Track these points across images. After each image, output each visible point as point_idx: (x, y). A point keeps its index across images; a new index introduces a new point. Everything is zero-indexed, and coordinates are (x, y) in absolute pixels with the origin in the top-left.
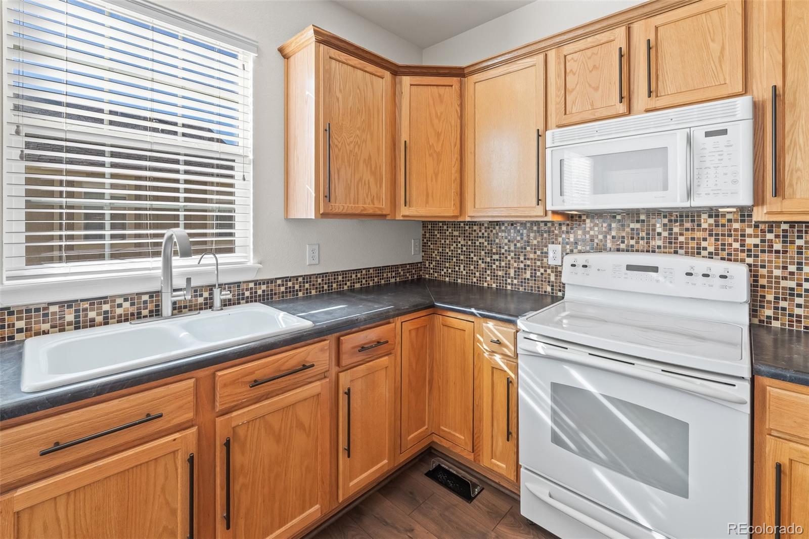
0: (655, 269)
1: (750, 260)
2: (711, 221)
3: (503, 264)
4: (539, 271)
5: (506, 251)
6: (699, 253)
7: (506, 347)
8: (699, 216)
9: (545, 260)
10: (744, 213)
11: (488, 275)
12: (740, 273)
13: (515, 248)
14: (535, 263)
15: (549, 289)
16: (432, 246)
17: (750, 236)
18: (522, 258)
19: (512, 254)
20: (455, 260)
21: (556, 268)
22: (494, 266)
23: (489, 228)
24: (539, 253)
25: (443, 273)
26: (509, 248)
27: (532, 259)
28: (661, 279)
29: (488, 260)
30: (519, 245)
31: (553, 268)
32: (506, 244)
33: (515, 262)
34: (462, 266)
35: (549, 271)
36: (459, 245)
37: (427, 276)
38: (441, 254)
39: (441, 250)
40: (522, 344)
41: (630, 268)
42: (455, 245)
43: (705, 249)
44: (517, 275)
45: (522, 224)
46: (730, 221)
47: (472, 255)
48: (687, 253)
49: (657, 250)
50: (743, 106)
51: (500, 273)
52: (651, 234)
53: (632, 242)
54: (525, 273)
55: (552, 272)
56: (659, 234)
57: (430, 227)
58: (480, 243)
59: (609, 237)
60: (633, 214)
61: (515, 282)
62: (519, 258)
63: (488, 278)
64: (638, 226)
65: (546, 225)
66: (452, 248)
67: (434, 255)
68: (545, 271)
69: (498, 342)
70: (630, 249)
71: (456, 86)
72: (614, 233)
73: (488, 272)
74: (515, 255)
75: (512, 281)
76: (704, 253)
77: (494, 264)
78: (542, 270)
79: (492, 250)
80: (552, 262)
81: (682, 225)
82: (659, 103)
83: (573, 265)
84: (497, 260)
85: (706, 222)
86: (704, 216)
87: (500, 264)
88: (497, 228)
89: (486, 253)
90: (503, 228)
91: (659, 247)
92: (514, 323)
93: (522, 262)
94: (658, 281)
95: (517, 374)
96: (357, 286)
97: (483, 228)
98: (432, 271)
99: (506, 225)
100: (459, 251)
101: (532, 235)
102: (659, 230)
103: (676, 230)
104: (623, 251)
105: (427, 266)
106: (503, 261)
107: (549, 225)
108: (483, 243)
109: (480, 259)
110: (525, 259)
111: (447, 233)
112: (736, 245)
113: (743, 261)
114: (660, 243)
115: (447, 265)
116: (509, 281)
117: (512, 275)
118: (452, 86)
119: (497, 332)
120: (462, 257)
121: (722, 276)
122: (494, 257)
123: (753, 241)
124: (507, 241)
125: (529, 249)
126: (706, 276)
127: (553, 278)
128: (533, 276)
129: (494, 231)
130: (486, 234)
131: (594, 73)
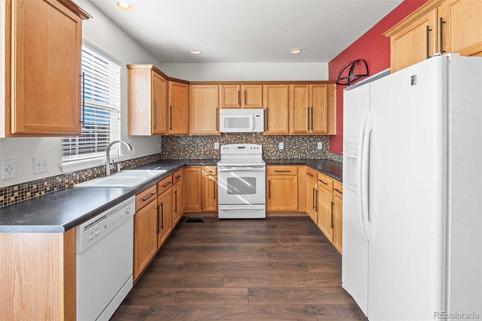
0: (244, 148)
1: (262, 144)
2: (255, 135)
3: (199, 150)
5: (200, 146)
7: (213, 172)
9: (214, 148)
10: (261, 133)
12: (260, 146)
13: (203, 144)
15: (215, 157)
16: (167, 146)
17: (262, 138)
18: (206, 148)
19: (202, 147)
20: (178, 150)
21: (217, 150)
22: (195, 151)
23: (193, 138)
24: (211, 145)
25: (172, 156)
26: (201, 144)
27: (209, 148)
28: (246, 150)
29: (193, 149)
30: (204, 143)
33: (203, 149)
34: (181, 153)
35: (215, 151)
36: (180, 145)
37: (164, 158)
38: (171, 149)
39: (171, 147)
40: (219, 169)
41: (239, 148)
42: (178, 145)
43: (254, 142)
44: (204, 154)
45: (206, 136)
46: (258, 135)
47: (186, 148)
48: (250, 143)
50: (262, 111)
51: (197, 154)
52: (242, 139)
53: (238, 141)
54: (207, 152)
56: (244, 138)
57: (165, 138)
58: (189, 143)
59: (232, 140)
60: (238, 134)
64: (239, 136)
65: (214, 136)
66: (177, 146)
67: (168, 149)
68: (214, 151)
69: (211, 172)
70: (238, 143)
71: (187, 88)
72: (233, 139)
73: (193, 154)
74: (203, 147)
75: (202, 156)
76: (253, 143)
78: (213, 151)
79: (194, 146)
80: (216, 148)
82: (247, 107)
83: (224, 148)
86: (253, 134)
87: (198, 150)
88: (196, 138)
89: (192, 147)
90: (199, 138)
91: (244, 142)
92: (216, 165)
95: (217, 179)
96: (146, 163)
97: (191, 138)
98: (166, 156)
99: (200, 137)
100: (180, 147)
101: (209, 140)
102: (244, 137)
103: (248, 137)
105: (164, 154)
107: (215, 136)
108: (191, 143)
109: (189, 149)
111: (174, 140)
112: (259, 141)
113: (260, 144)
114: (244, 141)
115: (175, 153)
117: (202, 154)
118: (186, 87)
119: (210, 169)
120: (181, 149)
121: (258, 148)
122: (195, 148)
123: (262, 140)
124: (200, 142)
125: (208, 144)
126: (255, 148)
127: (216, 153)
128: (210, 153)
129: (195, 139)
130: (192, 140)
131: (232, 95)
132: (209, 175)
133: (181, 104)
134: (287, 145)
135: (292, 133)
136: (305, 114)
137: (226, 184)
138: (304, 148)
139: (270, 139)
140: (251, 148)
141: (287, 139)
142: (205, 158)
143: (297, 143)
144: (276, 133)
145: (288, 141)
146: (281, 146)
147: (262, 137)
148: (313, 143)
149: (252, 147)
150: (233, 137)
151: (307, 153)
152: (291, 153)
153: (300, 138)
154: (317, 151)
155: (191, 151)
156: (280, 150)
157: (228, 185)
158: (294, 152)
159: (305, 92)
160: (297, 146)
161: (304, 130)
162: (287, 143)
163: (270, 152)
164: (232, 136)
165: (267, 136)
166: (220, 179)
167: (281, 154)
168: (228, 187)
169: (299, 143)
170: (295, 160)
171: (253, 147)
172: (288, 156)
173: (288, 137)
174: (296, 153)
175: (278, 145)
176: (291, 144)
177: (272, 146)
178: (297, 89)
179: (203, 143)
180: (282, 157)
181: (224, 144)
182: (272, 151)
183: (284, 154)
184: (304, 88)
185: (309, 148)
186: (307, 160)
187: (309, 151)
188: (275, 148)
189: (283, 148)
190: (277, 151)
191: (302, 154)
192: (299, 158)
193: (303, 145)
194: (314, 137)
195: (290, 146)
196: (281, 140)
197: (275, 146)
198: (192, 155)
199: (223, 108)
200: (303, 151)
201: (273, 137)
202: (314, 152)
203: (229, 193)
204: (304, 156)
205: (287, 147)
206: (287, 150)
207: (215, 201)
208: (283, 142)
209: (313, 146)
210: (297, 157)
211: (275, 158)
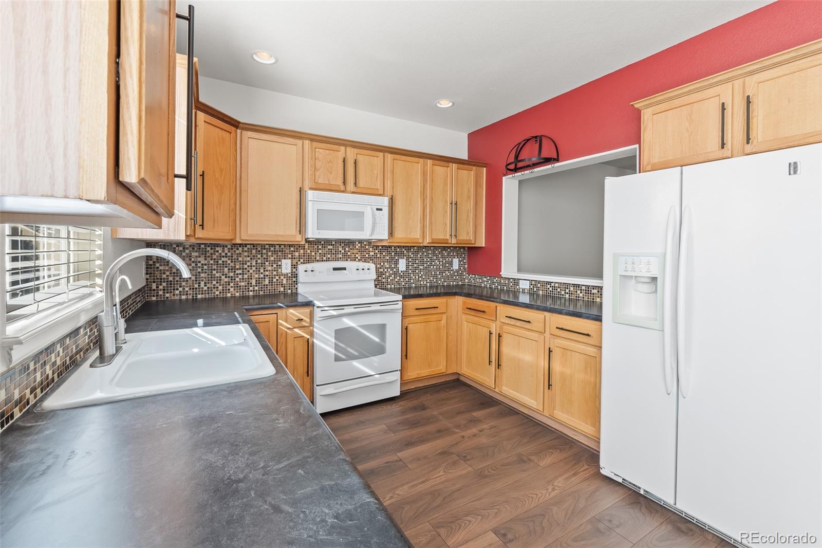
0: (345, 269)
1: (373, 262)
2: (359, 245)
3: (246, 276)
4: (275, 278)
5: (248, 266)
6: (355, 260)
7: (305, 321)
8: (355, 243)
9: (279, 270)
11: (232, 287)
12: (372, 266)
13: (256, 264)
14: (272, 273)
15: (282, 289)
16: (161, 268)
17: (371, 251)
18: (262, 271)
19: (254, 268)
21: (287, 275)
22: (237, 279)
23: (232, 249)
24: (275, 266)
25: (177, 292)
26: (251, 264)
27: (270, 271)
28: (348, 273)
29: (232, 274)
30: (259, 261)
31: (285, 275)
32: (249, 261)
33: (256, 274)
34: (202, 284)
35: (282, 277)
36: (199, 265)
37: (154, 299)
40: (319, 314)
41: (335, 269)
43: (357, 258)
44: (258, 284)
45: (262, 245)
46: (365, 245)
47: (214, 272)
48: (351, 260)
49: (339, 259)
50: (385, 201)
51: (243, 284)
52: (337, 252)
53: (329, 256)
54: (265, 281)
55: (284, 278)
56: (340, 251)
58: (223, 262)
59: (318, 254)
61: (256, 288)
62: (259, 271)
63: (232, 290)
64: (331, 247)
65: (280, 247)
68: (280, 278)
69: (300, 320)
70: (328, 260)
71: (233, 135)
72: (320, 251)
73: (232, 284)
74: (256, 269)
75: (254, 288)
76: (357, 260)
77: (238, 277)
78: (277, 278)
79: (235, 267)
80: (284, 271)
81: (349, 247)
82: (358, 190)
83: (305, 271)
84: (240, 274)
85: (358, 246)
86: (357, 243)
87: (243, 276)
88: (240, 248)
89: (229, 269)
90: (246, 249)
91: (340, 258)
92: (310, 305)
93: (262, 273)
94: (347, 274)
95: (312, 334)
97: (226, 249)
98: (161, 293)
99: (249, 246)
100: (199, 270)
101: (270, 254)
102: (340, 249)
103: (347, 249)
104: (325, 261)
105: (154, 287)
106: (246, 274)
107: (282, 247)
108: (226, 262)
109: (223, 275)
110: (264, 271)
112: (367, 256)
113: (371, 262)
114: (340, 256)
116: (251, 288)
118: (231, 133)
119: (298, 314)
120: (202, 275)
121: (368, 269)
122: (238, 272)
123: (372, 254)
124: (249, 259)
125: (267, 263)
126: (363, 269)
127: (284, 282)
128: (271, 282)
129: (237, 252)
130: (229, 254)
131: (330, 164)
132: (294, 328)
133: (221, 170)
134: (410, 264)
135: (429, 243)
136: (446, 212)
137: (332, 343)
138: (435, 267)
139: (384, 254)
140: (358, 269)
141: (410, 254)
142: (261, 293)
143: (425, 260)
144: (405, 241)
145: (412, 256)
146: (402, 265)
147: (371, 249)
148: (447, 259)
149: (358, 266)
150: (320, 249)
151: (439, 276)
152: (417, 277)
153: (430, 252)
154: (452, 272)
155: (226, 280)
156: (400, 272)
157: (336, 344)
158: (420, 275)
159: (447, 176)
160: (425, 265)
161: (445, 238)
162: (410, 260)
163: (384, 276)
164: (318, 247)
165: (380, 247)
166: (321, 333)
167: (402, 280)
168: (337, 347)
169: (429, 260)
170: (422, 288)
171: (360, 268)
172: (412, 281)
173: (412, 250)
174: (424, 277)
175: (397, 263)
176: (417, 262)
177: (388, 266)
178: (437, 168)
179: (256, 261)
180: (403, 284)
181: (301, 263)
182: (387, 274)
183: (407, 280)
184: (446, 168)
185: (441, 267)
186: (439, 287)
187: (441, 273)
188: (392, 269)
189: (404, 269)
190: (395, 274)
191: (432, 279)
192: (428, 284)
193: (433, 263)
194: (449, 250)
195: (415, 265)
196: (401, 255)
197: (393, 266)
198: (228, 287)
199: (311, 189)
200: (433, 273)
201: (389, 249)
202: (449, 274)
203: (337, 359)
204: (435, 280)
205: (410, 267)
206: (410, 272)
207: (307, 380)
208: (405, 257)
209: (447, 265)
210: (425, 283)
211: (393, 286)
